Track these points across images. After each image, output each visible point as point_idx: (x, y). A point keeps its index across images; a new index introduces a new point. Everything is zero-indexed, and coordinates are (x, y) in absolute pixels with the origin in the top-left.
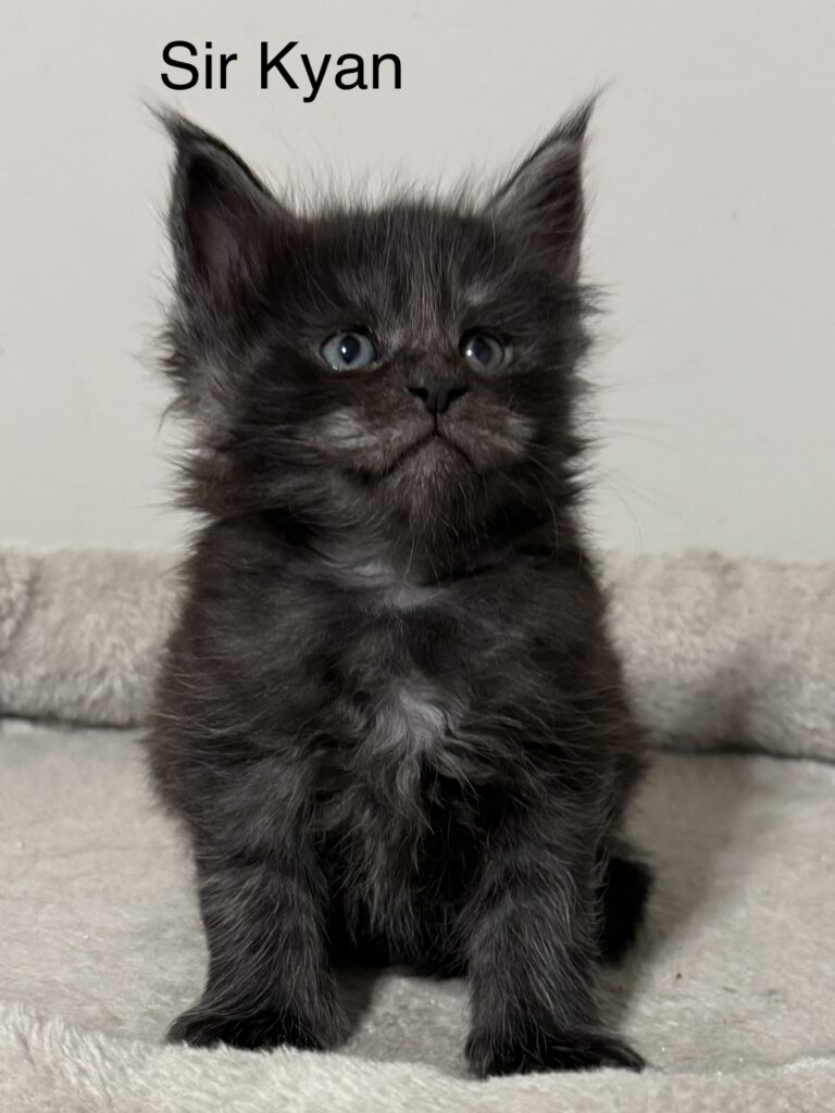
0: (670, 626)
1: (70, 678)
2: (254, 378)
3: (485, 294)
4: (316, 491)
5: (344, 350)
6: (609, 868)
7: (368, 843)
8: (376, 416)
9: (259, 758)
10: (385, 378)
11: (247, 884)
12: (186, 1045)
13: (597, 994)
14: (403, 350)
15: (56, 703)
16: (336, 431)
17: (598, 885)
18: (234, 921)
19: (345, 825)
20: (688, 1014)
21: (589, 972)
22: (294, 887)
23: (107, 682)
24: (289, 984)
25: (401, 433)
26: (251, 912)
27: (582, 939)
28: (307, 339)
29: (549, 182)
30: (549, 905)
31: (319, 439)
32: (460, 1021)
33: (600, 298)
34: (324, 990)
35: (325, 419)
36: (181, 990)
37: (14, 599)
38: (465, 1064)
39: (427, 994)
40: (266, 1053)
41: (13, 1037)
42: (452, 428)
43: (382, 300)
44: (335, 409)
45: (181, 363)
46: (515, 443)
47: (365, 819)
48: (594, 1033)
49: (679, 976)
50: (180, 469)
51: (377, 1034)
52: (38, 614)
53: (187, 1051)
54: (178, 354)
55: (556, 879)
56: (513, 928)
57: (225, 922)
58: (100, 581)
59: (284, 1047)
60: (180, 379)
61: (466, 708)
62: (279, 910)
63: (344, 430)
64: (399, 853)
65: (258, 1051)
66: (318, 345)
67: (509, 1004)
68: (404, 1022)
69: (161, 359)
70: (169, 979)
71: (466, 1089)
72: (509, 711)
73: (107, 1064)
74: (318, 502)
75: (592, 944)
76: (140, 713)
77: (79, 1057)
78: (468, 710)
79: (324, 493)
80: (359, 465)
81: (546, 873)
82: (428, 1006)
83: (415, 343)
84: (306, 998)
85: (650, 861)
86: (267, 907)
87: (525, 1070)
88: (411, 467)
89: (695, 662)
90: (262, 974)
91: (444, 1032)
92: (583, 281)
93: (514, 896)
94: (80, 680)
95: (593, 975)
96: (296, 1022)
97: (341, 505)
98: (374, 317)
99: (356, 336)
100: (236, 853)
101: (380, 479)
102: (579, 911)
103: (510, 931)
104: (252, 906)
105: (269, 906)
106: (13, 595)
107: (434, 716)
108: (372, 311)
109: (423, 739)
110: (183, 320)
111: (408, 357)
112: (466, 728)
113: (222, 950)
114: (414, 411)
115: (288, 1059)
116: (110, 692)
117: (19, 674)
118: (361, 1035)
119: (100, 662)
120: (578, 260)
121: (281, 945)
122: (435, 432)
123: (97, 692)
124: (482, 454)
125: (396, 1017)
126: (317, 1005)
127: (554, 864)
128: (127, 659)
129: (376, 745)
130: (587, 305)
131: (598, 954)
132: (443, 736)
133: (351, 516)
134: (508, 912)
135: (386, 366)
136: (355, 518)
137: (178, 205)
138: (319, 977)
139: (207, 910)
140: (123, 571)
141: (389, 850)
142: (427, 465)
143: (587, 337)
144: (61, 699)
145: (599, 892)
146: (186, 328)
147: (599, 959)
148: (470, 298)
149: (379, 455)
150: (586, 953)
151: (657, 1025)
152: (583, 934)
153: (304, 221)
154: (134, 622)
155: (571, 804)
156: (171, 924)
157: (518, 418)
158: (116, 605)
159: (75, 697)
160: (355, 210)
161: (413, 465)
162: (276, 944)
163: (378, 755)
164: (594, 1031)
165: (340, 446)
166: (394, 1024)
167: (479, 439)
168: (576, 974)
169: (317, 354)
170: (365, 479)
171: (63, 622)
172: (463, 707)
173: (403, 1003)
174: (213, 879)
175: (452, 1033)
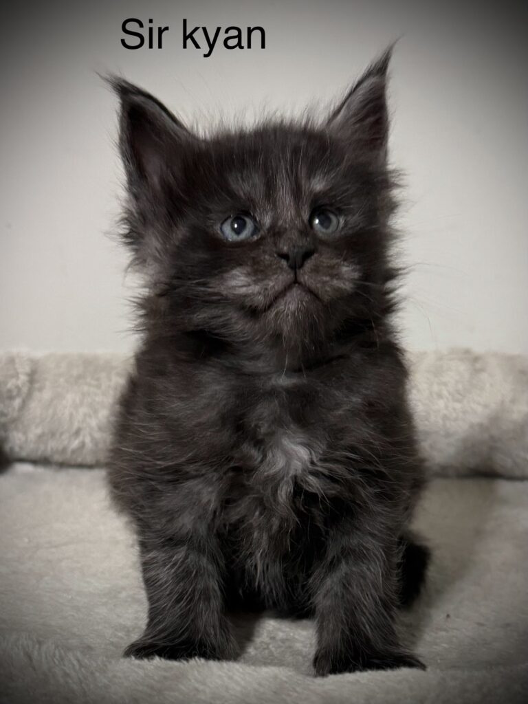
0: (440, 396)
1: (58, 436)
2: (178, 247)
3: (324, 183)
4: (222, 319)
5: (236, 226)
6: (406, 550)
7: (256, 535)
8: (259, 272)
9: (188, 479)
10: (262, 247)
11: (175, 557)
12: (133, 658)
13: (397, 628)
14: (273, 227)
15: (49, 452)
16: (233, 283)
17: (399, 561)
18: (166, 582)
19: (241, 521)
20: (454, 640)
21: (392, 613)
22: (204, 561)
23: (81, 438)
24: (201, 624)
25: (275, 282)
26: (177, 576)
27: (389, 593)
28: (212, 221)
29: (366, 105)
30: (369, 569)
31: (222, 288)
32: (309, 646)
33: (401, 177)
34: (223, 627)
35: (226, 275)
36: (131, 629)
37: (20, 385)
38: (313, 671)
39: (288, 629)
40: (185, 662)
41: (22, 654)
42: (306, 277)
43: (258, 194)
44: (232, 269)
45: (134, 237)
46: (347, 283)
47: (256, 518)
48: (396, 651)
49: (448, 616)
50: (135, 304)
51: (256, 655)
52: (36, 394)
53: (134, 661)
54: (131, 231)
55: (374, 553)
56: (346, 584)
57: (160, 582)
58: (75, 372)
59: (196, 658)
60: (134, 247)
61: (324, 447)
62: (195, 576)
63: (239, 282)
64: (275, 540)
65: (180, 661)
66: (219, 225)
67: (343, 632)
68: (273, 647)
69: (122, 235)
70: (123, 623)
71: (313, 682)
72: (353, 449)
73: (83, 669)
74: (224, 326)
75: (395, 597)
76: (103, 457)
77: (64, 665)
78: (325, 448)
79: (228, 320)
80: (248, 304)
81: (367, 549)
82: (289, 637)
83: (280, 223)
84: (213, 632)
85: (429, 544)
86: (187, 573)
87: (352, 670)
88: (281, 306)
89: (456, 420)
90: (184, 616)
91: (299, 653)
92: (390, 167)
93: (347, 563)
94: (64, 437)
95: (394, 616)
96: (206, 647)
97: (239, 327)
98: (254, 205)
99: (243, 217)
100: (168, 537)
101: (262, 313)
102: (386, 576)
103: (344, 585)
104: (179, 571)
105: (188, 573)
106: (19, 383)
107: (303, 453)
108: (252, 201)
109: (297, 467)
110: (134, 210)
111: (276, 232)
112: (324, 460)
113: (158, 600)
114: (281, 268)
115: (199, 666)
116: (83, 445)
117: (25, 433)
118: (246, 656)
119: (76, 425)
120: (386, 154)
121: (196, 598)
122: (296, 281)
123: (75, 444)
124: (326, 292)
125: (268, 644)
126: (218, 636)
127: (372, 545)
128: (94, 423)
129: (268, 470)
130: (393, 183)
131: (399, 603)
132: (309, 464)
133: (246, 335)
134: (343, 573)
135: (262, 238)
136: (247, 336)
137: (125, 136)
138: (220, 620)
139: (148, 575)
140: (90, 367)
141: (270, 538)
142: (292, 304)
143: (395, 203)
144: (52, 449)
145: (399, 565)
146: (136, 215)
147: (398, 607)
148: (315, 187)
149: (261, 298)
150: (391, 603)
151: (435, 647)
152: (390, 590)
153: (205, 141)
154: (97, 399)
155: (386, 509)
156: (123, 588)
157: (349, 266)
158: (86, 388)
159: (61, 447)
160: (238, 133)
161: (283, 303)
162: (194, 596)
163: (268, 476)
164: (395, 650)
165: (236, 292)
166: (268, 648)
167: (324, 283)
168: (385, 614)
169: (219, 232)
170: (253, 313)
171: (52, 400)
172: (322, 447)
173: (272, 635)
174: (152, 555)
175: (304, 654)
